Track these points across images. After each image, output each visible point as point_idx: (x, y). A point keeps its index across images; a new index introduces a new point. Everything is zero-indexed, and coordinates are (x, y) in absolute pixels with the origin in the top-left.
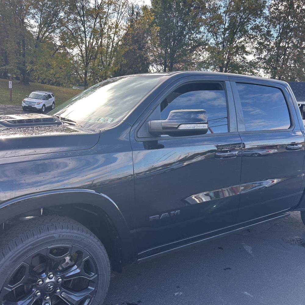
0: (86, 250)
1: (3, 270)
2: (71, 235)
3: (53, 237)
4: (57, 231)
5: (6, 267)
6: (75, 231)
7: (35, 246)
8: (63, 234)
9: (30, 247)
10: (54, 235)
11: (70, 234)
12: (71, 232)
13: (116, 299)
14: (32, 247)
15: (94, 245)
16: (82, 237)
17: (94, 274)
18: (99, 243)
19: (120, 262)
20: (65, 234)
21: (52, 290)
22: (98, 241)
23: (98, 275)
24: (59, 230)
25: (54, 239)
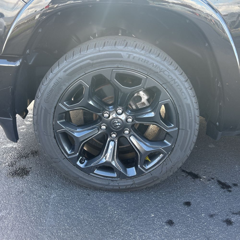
0: (165, 89)
1: (57, 81)
2: (145, 60)
3: (120, 56)
4: (126, 48)
5: (59, 78)
6: (153, 56)
7: (95, 61)
8: (135, 55)
9: (88, 61)
10: (122, 53)
11: (144, 58)
12: (147, 55)
13: (206, 171)
14: (91, 62)
15: (179, 85)
16: (161, 67)
17: (173, 126)
18: (187, 85)
19: (217, 124)
20: (137, 55)
21: (119, 128)
22: (186, 81)
23: (179, 129)
24: (129, 48)
25: (120, 59)
